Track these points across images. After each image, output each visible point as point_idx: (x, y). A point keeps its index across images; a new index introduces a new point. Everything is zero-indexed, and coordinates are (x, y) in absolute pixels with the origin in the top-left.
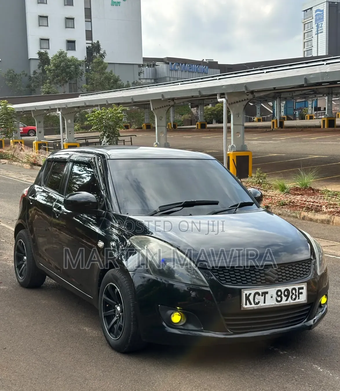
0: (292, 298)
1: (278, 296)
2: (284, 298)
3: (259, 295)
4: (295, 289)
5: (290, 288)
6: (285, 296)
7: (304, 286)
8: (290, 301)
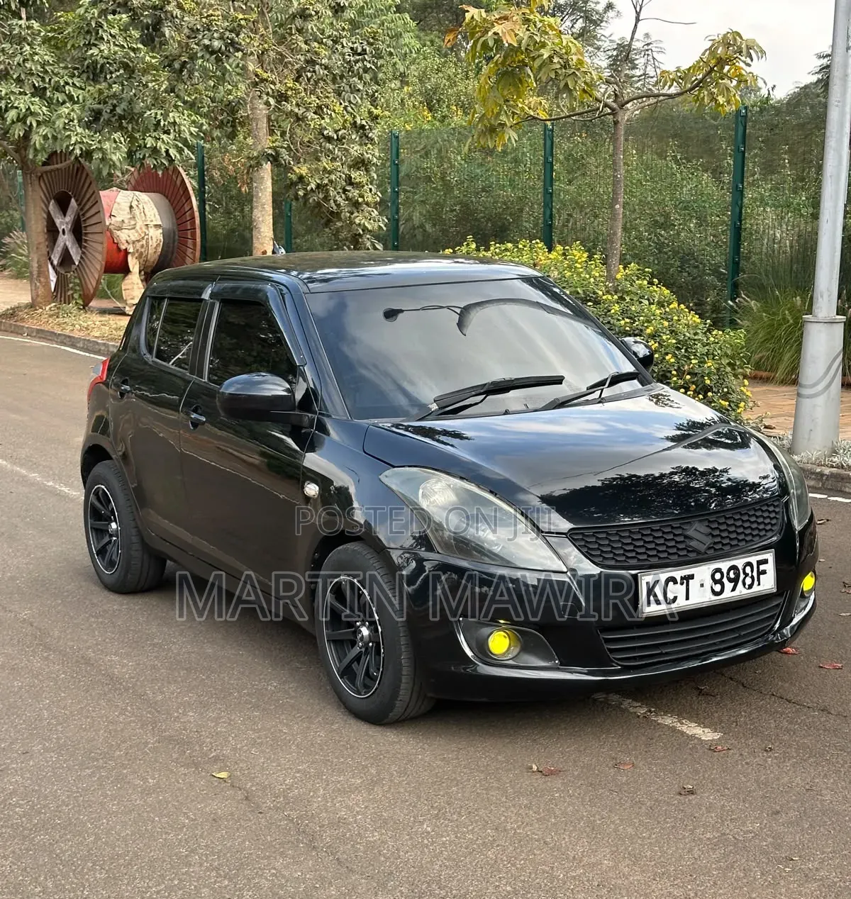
0: (744, 584)
1: (716, 582)
2: (728, 586)
3: (675, 582)
4: (750, 564)
5: (739, 563)
6: (730, 580)
7: (770, 556)
8: (741, 592)
